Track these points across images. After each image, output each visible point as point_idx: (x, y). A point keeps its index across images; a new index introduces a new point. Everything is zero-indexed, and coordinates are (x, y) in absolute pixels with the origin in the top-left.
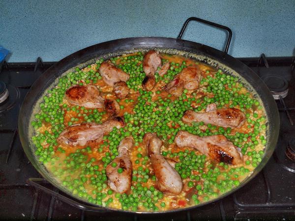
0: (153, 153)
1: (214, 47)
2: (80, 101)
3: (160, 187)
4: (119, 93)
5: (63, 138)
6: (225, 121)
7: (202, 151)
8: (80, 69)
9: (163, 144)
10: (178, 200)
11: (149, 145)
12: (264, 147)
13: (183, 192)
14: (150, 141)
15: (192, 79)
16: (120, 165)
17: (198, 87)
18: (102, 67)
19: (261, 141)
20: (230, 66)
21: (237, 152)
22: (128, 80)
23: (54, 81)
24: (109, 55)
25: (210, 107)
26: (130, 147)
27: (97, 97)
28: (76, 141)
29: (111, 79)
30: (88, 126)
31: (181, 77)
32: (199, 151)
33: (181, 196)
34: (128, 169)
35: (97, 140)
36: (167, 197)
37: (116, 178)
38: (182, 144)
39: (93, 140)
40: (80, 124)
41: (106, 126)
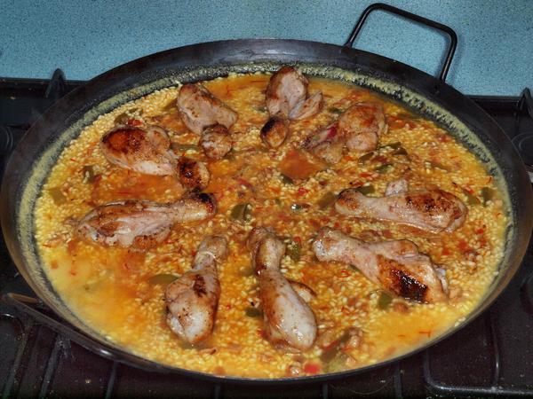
0: (264, 267)
2: (131, 157)
3: (270, 333)
4: (212, 148)
5: (88, 227)
6: (420, 216)
7: (366, 272)
8: (139, 98)
9: (287, 252)
10: (306, 363)
11: (258, 251)
12: (497, 273)
13: (316, 348)
14: (261, 243)
15: (365, 129)
16: (195, 285)
17: (377, 147)
18: (183, 95)
21: (437, 278)
23: (81, 116)
24: (201, 72)
25: (393, 186)
26: (220, 253)
27: (164, 151)
28: (113, 235)
29: (199, 119)
30: (139, 207)
31: (342, 124)
32: (360, 271)
33: (312, 356)
34: (209, 295)
35: (156, 237)
36: (282, 354)
37: (184, 310)
38: (326, 254)
39: (147, 235)
40: (123, 202)
41: (177, 210)
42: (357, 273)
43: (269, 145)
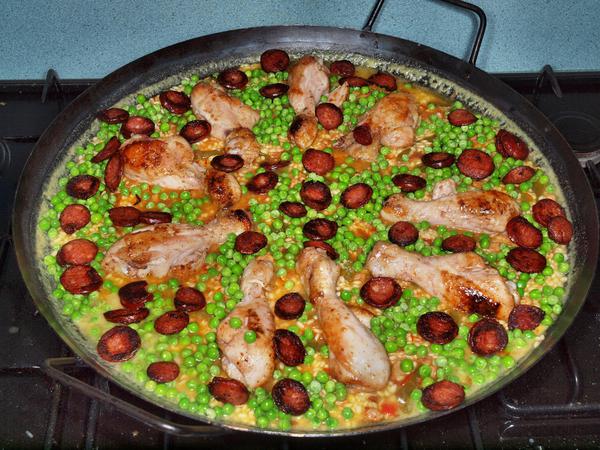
0: (320, 294)
1: (441, 49)
2: (151, 173)
3: (340, 373)
5: (117, 259)
6: (476, 221)
7: (429, 290)
8: (147, 99)
9: (342, 272)
10: (382, 402)
11: (311, 276)
12: (565, 279)
13: (391, 383)
14: (314, 267)
15: (400, 123)
16: (250, 323)
17: (414, 142)
18: (197, 95)
19: (556, 264)
20: (481, 95)
21: (509, 293)
22: (256, 125)
23: (88, 126)
25: (441, 187)
26: (268, 280)
27: (189, 165)
28: (146, 267)
29: (219, 123)
30: (171, 232)
31: (375, 120)
32: (421, 288)
33: (387, 394)
34: (267, 333)
35: (192, 265)
36: (355, 395)
37: (242, 354)
38: (384, 273)
39: (184, 264)
40: (152, 228)
41: (212, 232)
42: (419, 290)
43: (299, 147)
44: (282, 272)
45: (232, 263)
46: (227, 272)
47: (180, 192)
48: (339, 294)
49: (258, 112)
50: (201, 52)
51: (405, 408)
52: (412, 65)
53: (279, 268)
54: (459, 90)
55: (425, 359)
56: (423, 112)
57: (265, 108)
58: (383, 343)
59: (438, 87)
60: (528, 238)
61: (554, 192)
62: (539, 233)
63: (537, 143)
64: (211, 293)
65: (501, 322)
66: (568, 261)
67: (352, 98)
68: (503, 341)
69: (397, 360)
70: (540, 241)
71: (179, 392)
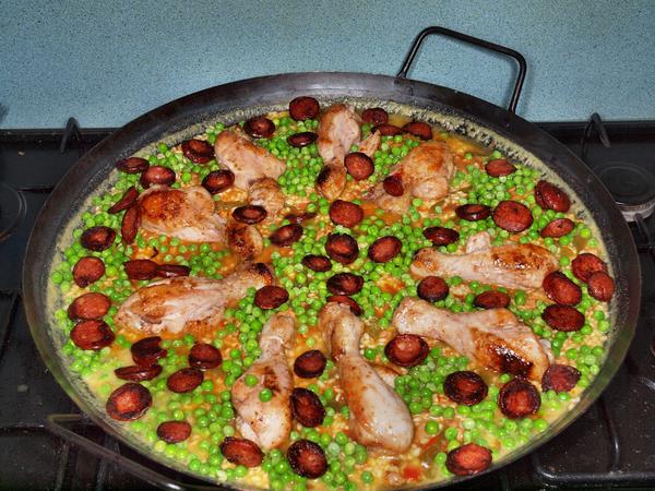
0: (341, 352)
1: (482, 98)
2: (170, 224)
3: (360, 434)
5: (130, 314)
6: (511, 276)
7: (459, 348)
8: (169, 149)
9: (366, 329)
10: (404, 466)
11: (333, 332)
12: (605, 338)
13: (414, 446)
14: (336, 323)
15: (433, 174)
16: (266, 381)
17: (448, 193)
18: (221, 144)
19: (596, 322)
20: (520, 144)
21: (542, 352)
22: (282, 175)
23: (106, 176)
24: (237, 114)
25: (475, 240)
26: (288, 337)
27: (208, 216)
28: (160, 323)
29: (243, 172)
30: (187, 286)
31: (407, 170)
32: (451, 347)
33: (410, 457)
34: (284, 392)
35: (210, 320)
36: (375, 458)
37: (256, 413)
38: (411, 330)
39: (200, 319)
40: (168, 282)
41: (231, 286)
42: (448, 349)
43: (326, 197)
44: (304, 329)
45: (251, 319)
46: (245, 328)
47: (199, 244)
48: (362, 352)
49: (285, 162)
50: (227, 99)
51: (428, 473)
52: (448, 113)
53: (301, 324)
54: (498, 139)
55: (451, 421)
56: (460, 163)
57: (292, 157)
58: (408, 404)
59: (476, 136)
60: (566, 294)
61: (597, 246)
62: (578, 289)
63: (579, 195)
64: (228, 350)
65: (535, 383)
66: (609, 320)
67: (385, 147)
68: (534, 403)
69: (421, 422)
70: (579, 298)
71: (190, 453)
